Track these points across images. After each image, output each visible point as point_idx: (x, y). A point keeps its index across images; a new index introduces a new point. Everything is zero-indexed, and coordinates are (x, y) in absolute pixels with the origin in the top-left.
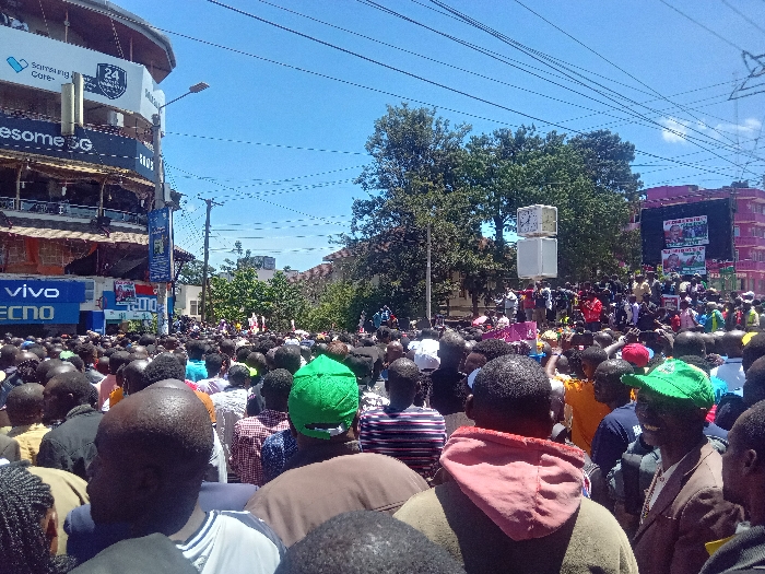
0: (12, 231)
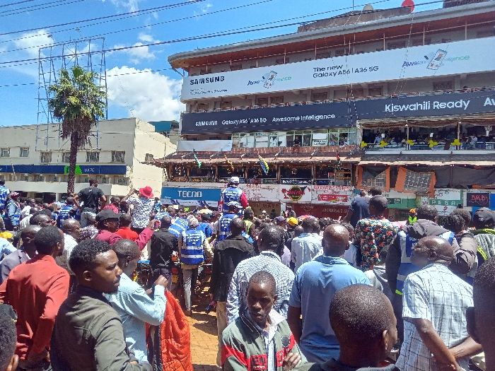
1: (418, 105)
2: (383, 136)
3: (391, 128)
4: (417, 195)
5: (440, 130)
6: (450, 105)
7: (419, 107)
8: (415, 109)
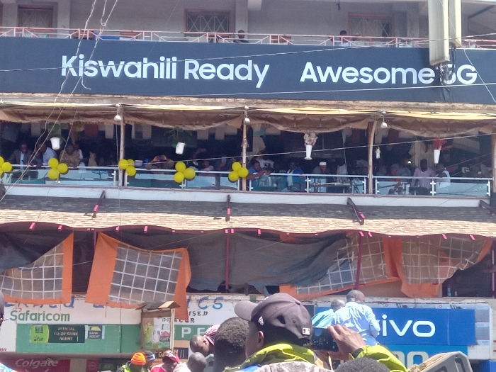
0: (364, 228)
1: (146, 66)
2: (56, 143)
3: (77, 124)
4: (143, 315)
5: (200, 137)
6: (225, 72)
7: (151, 70)
8: (138, 75)
